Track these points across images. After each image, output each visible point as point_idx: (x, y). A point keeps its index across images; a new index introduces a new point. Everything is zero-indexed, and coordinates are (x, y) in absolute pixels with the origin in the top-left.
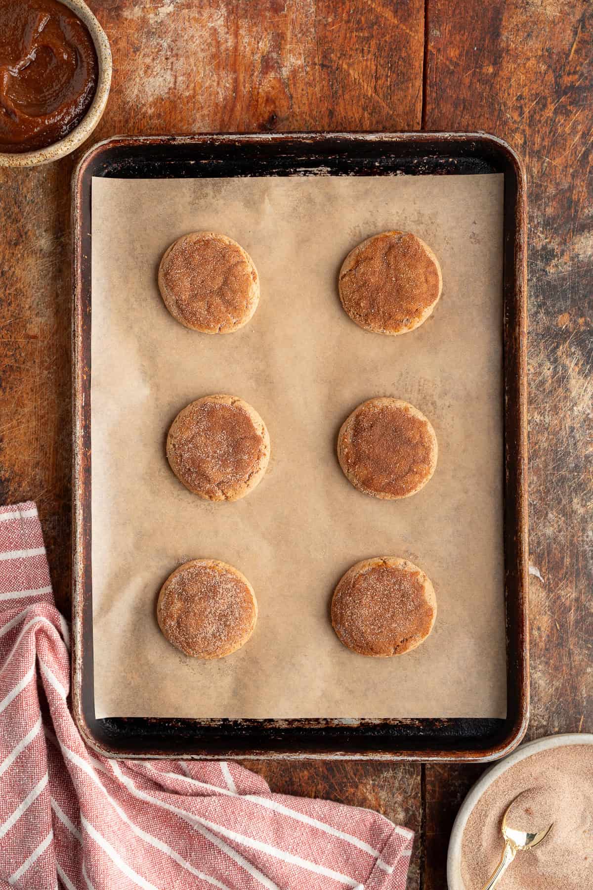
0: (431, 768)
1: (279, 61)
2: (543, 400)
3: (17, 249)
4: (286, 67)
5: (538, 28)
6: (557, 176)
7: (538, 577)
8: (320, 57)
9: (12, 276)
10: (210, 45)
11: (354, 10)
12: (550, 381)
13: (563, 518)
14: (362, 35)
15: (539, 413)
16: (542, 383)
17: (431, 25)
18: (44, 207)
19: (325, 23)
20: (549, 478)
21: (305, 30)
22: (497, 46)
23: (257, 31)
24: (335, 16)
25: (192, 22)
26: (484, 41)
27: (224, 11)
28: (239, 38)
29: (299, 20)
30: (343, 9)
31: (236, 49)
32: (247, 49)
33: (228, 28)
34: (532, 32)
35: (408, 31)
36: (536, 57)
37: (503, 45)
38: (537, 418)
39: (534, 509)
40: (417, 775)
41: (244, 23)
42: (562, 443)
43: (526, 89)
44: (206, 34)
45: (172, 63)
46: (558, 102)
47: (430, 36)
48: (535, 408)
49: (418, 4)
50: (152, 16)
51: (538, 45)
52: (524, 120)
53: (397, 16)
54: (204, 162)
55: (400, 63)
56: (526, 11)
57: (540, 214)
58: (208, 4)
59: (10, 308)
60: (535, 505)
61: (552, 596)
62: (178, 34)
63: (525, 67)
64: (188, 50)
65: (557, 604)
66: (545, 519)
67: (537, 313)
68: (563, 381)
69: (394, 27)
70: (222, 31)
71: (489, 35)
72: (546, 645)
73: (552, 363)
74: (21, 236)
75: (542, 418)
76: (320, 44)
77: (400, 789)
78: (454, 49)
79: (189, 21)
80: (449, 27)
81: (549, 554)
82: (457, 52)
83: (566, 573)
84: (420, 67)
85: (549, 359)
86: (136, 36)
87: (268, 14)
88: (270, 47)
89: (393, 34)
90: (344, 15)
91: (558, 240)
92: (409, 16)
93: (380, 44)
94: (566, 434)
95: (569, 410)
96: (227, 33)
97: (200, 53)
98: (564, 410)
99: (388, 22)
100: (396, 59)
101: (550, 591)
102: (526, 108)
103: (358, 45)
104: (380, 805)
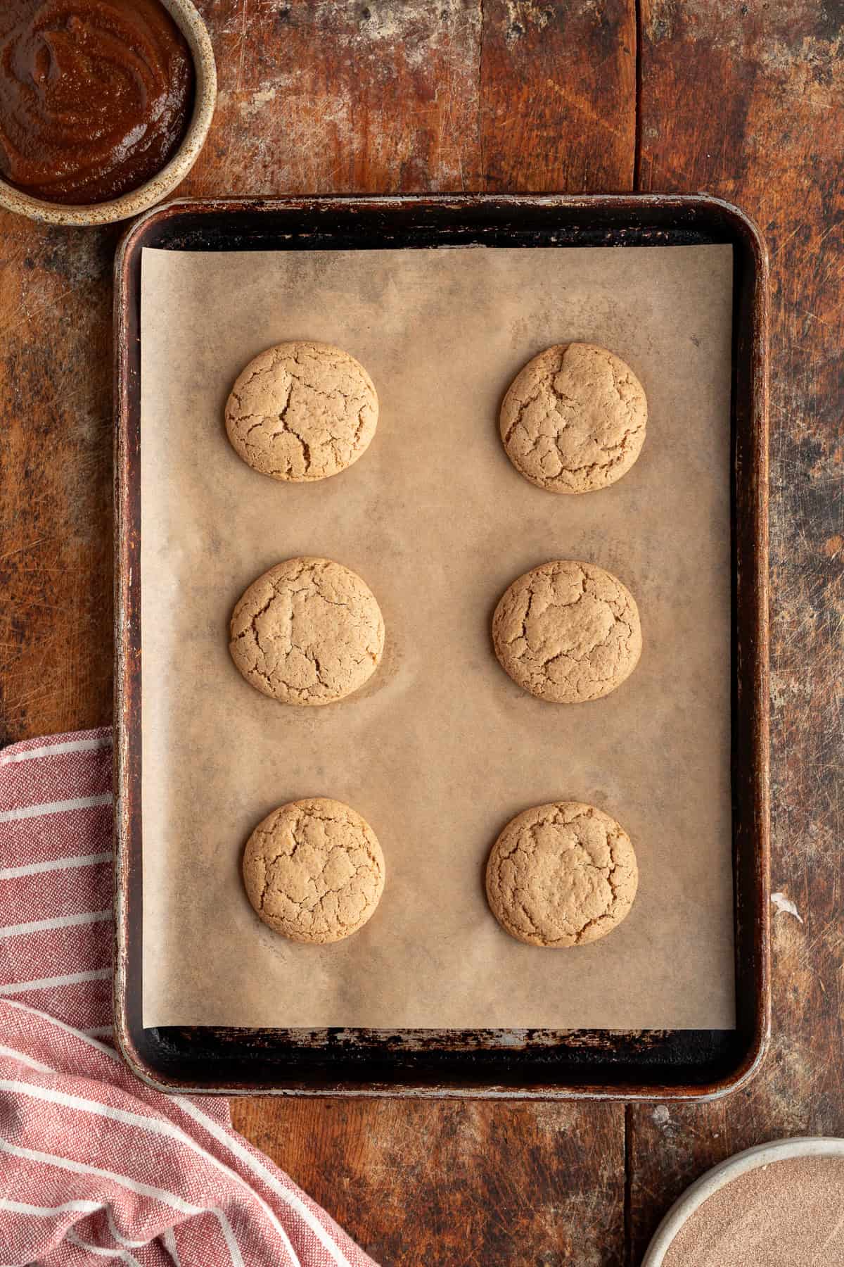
0: (638, 1191)
1: (427, 171)
2: (803, 661)
3: (48, 438)
4: (437, 179)
5: (799, 126)
6: (826, 339)
7: (794, 916)
8: (485, 166)
9: (41, 477)
10: (326, 147)
11: (534, 99)
12: (813, 634)
13: (831, 831)
14: (545, 134)
15: (797, 680)
16: (802, 636)
17: (645, 121)
18: (87, 378)
19: (493, 117)
20: (811, 773)
21: (463, 126)
22: (739, 152)
23: (396, 129)
24: (507, 107)
25: (302, 113)
26: (722, 143)
27: (347, 98)
28: (370, 137)
29: (455, 112)
30: (519, 98)
31: (364, 152)
32: (381, 154)
33: (353, 122)
34: (790, 132)
35: (612, 130)
36: (795, 167)
37: (748, 150)
38: (795, 687)
39: (789, 817)
40: (619, 1201)
41: (376, 116)
42: (830, 723)
43: (781, 215)
44: (321, 131)
45: (273, 173)
46: (827, 232)
47: (643, 137)
48: (791, 672)
49: (626, 90)
50: (244, 104)
51: (799, 151)
52: (778, 258)
53: (596, 107)
54: (304, 235)
55: (600, 175)
56: (782, 102)
57: (800, 393)
58: (324, 88)
59: (38, 524)
60: (790, 812)
61: (815, 942)
62: (281, 131)
63: (779, 183)
64: (295, 153)
65: (822, 954)
66: (804, 832)
67: (794, 536)
68: (832, 633)
69: (592, 123)
70: (344, 127)
71: (728, 137)
72: (805, 1013)
73: (816, 608)
74: (54, 420)
75: (801, 687)
76: (485, 147)
77: (594, 1221)
78: (678, 155)
79: (298, 113)
80: (671, 124)
81: (810, 882)
82: (683, 160)
83: (835, 910)
84: (629, 182)
85: (812, 603)
86: (220, 134)
87: (410, 103)
88: (414, 150)
89: (591, 133)
90: (520, 106)
91: (826, 430)
92: (613, 107)
93: (572, 147)
94: (836, 709)
95: (840, 675)
96: (352, 130)
97: (312, 158)
98: (833, 675)
99: (583, 117)
100: (593, 169)
101: (812, 935)
102: (781, 239)
103: (541, 148)
104: (564, 1244)
